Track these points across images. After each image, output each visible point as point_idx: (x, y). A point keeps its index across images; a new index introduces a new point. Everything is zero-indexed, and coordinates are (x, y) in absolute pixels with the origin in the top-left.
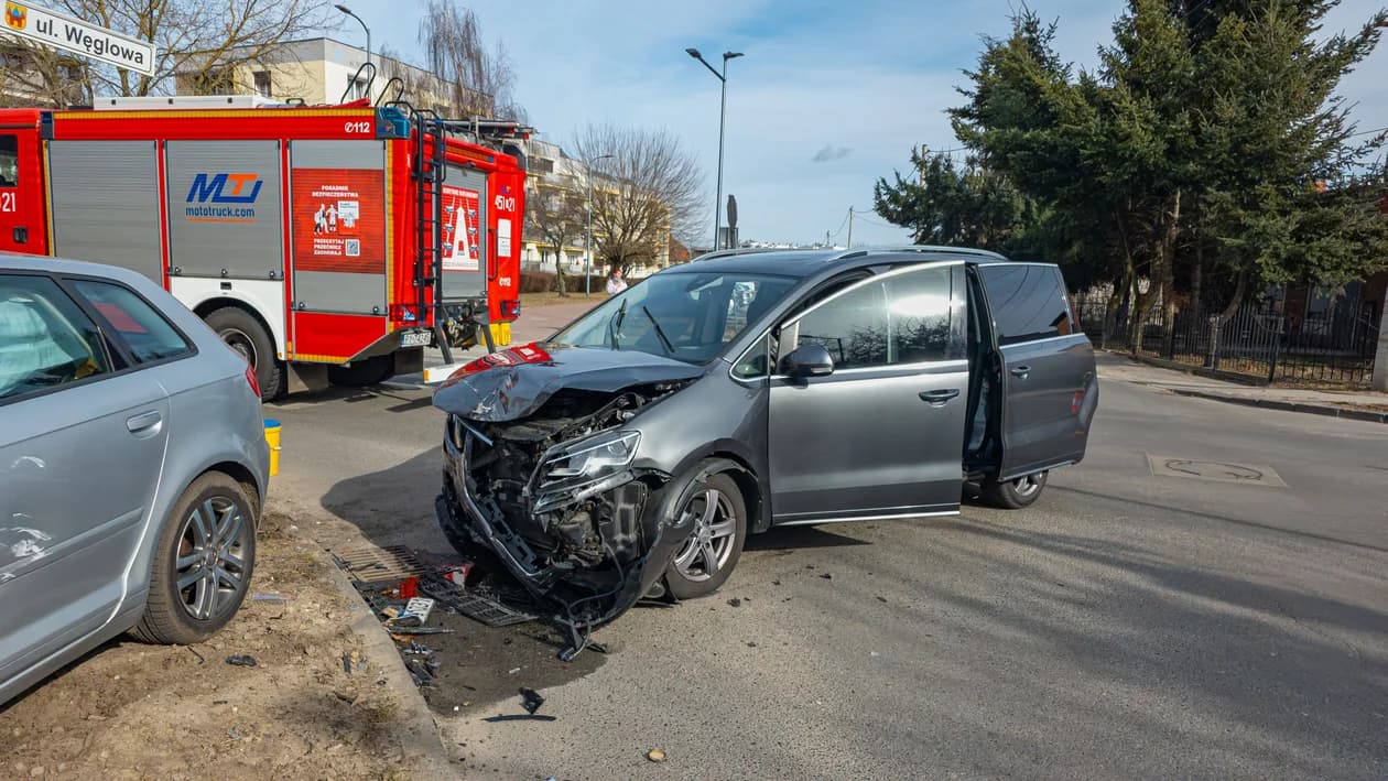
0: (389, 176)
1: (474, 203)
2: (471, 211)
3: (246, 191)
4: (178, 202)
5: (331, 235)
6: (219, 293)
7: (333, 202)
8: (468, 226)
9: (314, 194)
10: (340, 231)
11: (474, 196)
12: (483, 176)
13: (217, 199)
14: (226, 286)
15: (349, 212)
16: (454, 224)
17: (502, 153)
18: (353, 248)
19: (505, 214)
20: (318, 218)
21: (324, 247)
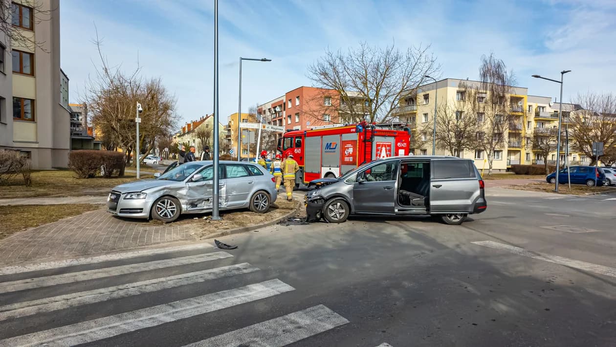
0: (358, 141)
1: (390, 146)
2: (388, 148)
3: (334, 147)
4: (324, 150)
5: (348, 156)
6: (329, 171)
7: (348, 148)
8: (386, 152)
9: (346, 147)
10: (349, 156)
11: (390, 144)
12: (393, 138)
13: (330, 149)
14: (330, 169)
15: (351, 150)
16: (381, 152)
17: (403, 131)
18: (351, 159)
19: (402, 148)
20: (346, 153)
21: (347, 159)
